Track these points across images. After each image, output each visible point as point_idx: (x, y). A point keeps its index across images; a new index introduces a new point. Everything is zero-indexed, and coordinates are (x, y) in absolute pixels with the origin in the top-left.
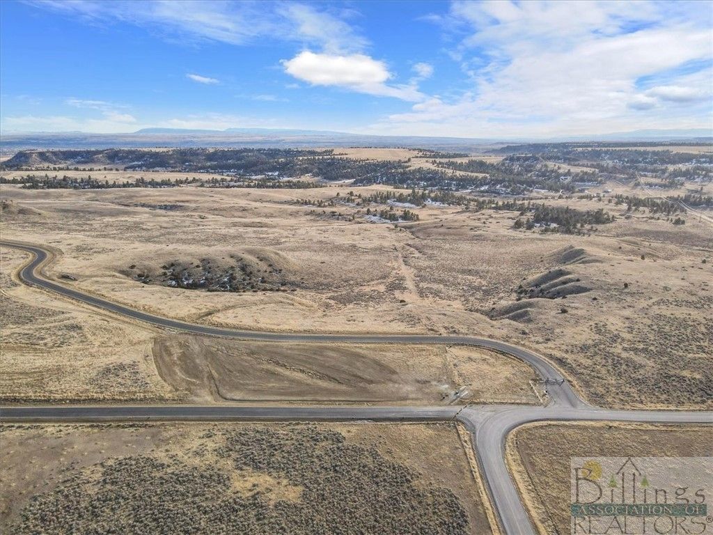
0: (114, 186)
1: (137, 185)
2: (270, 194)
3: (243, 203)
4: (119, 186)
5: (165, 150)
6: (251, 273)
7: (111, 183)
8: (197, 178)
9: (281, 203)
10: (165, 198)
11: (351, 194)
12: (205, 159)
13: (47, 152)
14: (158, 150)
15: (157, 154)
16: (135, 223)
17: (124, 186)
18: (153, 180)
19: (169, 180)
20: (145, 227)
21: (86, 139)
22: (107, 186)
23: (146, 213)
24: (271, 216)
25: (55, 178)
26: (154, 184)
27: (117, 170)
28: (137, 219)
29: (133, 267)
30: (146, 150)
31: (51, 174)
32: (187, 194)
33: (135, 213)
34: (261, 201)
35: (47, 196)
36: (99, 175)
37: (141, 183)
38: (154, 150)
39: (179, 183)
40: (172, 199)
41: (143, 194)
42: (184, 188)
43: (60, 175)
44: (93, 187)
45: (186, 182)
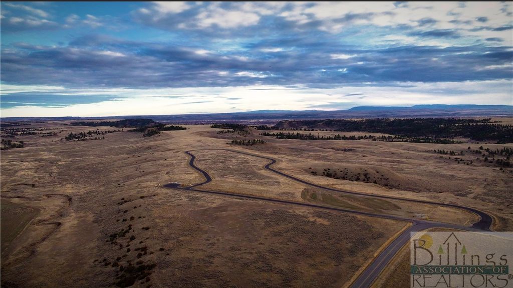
0: (322, 138)
1: (335, 139)
2: (417, 146)
3: (394, 150)
4: (324, 139)
5: (361, 119)
6: (369, 178)
7: (321, 137)
8: (372, 135)
9: (423, 151)
10: (346, 145)
11: (481, 148)
12: (386, 125)
13: (294, 121)
14: (356, 120)
15: (355, 122)
16: (324, 156)
17: (328, 139)
18: (345, 136)
19: (354, 136)
20: (328, 158)
21: (317, 115)
22: (318, 138)
23: (333, 152)
24: (410, 158)
25: (293, 134)
26: (345, 138)
27: (327, 130)
28: (326, 154)
29: (310, 168)
30: (349, 119)
31: (291, 132)
32: (360, 144)
33: (326, 152)
34: (408, 149)
35: (286, 142)
36: (315, 133)
37: (337, 138)
38: (353, 120)
39: (360, 138)
40: (350, 146)
41: (335, 143)
42: (362, 140)
43: (295, 132)
44: (311, 139)
45: (365, 138)
